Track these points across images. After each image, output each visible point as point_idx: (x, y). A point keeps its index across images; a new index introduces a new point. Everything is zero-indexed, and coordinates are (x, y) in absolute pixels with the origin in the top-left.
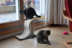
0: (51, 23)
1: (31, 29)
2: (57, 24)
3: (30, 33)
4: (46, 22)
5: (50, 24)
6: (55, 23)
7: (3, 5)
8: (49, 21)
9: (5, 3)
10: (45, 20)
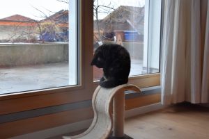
0: (181, 100)
1: (114, 115)
2: (198, 102)
3: (113, 130)
4: (162, 95)
5: (175, 102)
6: (193, 101)
7: (34, 40)
8: (172, 93)
9: (38, 37)
10: (160, 89)
